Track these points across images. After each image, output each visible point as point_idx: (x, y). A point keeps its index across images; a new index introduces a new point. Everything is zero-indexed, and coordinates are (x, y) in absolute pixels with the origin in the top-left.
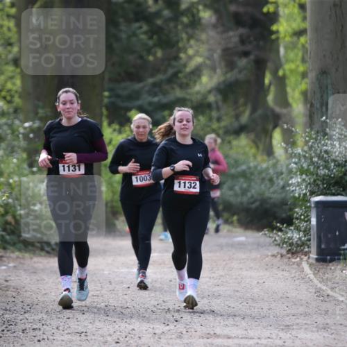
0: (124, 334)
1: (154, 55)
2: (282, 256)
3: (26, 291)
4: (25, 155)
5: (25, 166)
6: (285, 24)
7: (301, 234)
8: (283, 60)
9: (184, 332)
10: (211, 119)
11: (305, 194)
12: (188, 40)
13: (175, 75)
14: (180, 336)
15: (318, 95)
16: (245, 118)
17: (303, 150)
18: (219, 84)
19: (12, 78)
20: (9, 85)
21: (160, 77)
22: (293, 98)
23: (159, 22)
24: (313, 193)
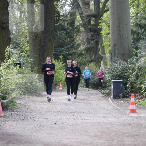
0: (58, 119)
1: (67, 40)
2: (103, 97)
3: (31, 107)
4: (30, 68)
5: (30, 71)
6: (104, 31)
7: (109, 91)
8: (103, 41)
9: (76, 118)
10: (83, 58)
11: (110, 79)
12: (77, 36)
13: (73, 45)
14: (74, 119)
15: (113, 51)
16: (93, 58)
17: (109, 67)
18: (86, 48)
19: (27, 47)
20: (26, 49)
21: (69, 46)
22: (106, 52)
23: (68, 31)
24: (112, 79)
